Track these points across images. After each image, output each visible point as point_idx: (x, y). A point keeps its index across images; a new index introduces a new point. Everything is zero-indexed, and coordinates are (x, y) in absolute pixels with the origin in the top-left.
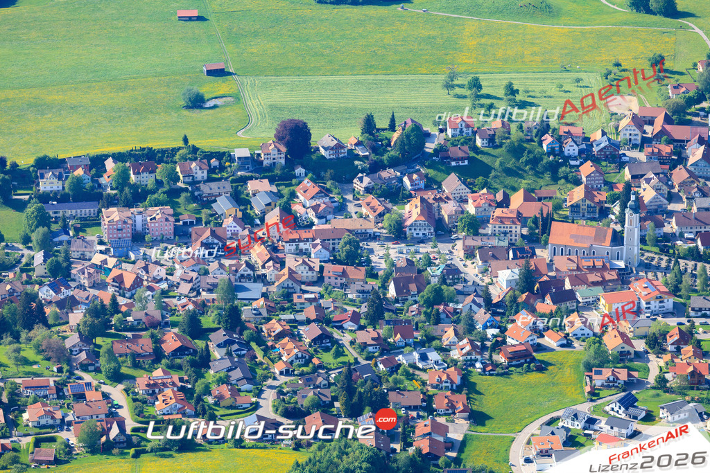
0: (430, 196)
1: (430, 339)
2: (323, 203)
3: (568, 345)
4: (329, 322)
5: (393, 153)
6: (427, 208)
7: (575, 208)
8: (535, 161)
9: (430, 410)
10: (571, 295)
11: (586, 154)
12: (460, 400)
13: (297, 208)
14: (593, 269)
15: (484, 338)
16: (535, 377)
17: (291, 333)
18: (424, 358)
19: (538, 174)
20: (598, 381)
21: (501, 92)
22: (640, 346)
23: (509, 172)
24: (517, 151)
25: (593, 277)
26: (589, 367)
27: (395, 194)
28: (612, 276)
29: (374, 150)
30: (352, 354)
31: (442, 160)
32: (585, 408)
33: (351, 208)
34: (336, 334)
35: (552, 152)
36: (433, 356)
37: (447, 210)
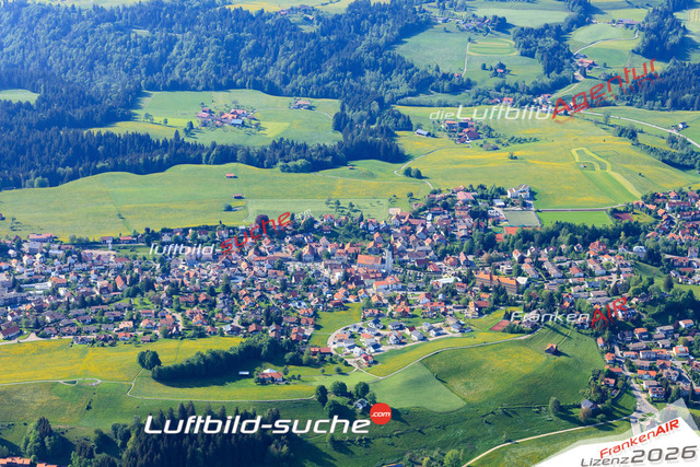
0: (314, 245)
1: (304, 297)
2: (272, 247)
3: (358, 301)
4: (265, 291)
5: (301, 228)
6: (311, 249)
7: (370, 250)
8: (356, 232)
9: (299, 324)
10: (362, 282)
11: (377, 230)
12: (311, 320)
13: (262, 249)
14: (373, 273)
15: (325, 298)
16: (343, 312)
17: (250, 295)
18: (300, 304)
19: (358, 237)
20: (367, 314)
21: (347, 206)
22: (386, 301)
23: (346, 236)
24: (350, 228)
25: (372, 276)
26: (363, 309)
27: (301, 244)
28: (380, 275)
29: (294, 227)
30: (272, 303)
31: (320, 231)
32: (360, 324)
33: (283, 249)
34: (268, 295)
35: (363, 228)
36: (303, 304)
37: (320, 250)
